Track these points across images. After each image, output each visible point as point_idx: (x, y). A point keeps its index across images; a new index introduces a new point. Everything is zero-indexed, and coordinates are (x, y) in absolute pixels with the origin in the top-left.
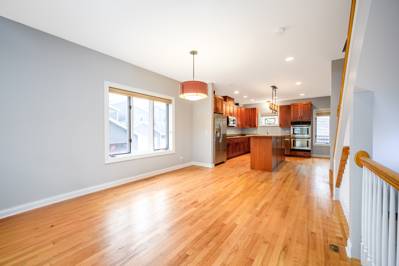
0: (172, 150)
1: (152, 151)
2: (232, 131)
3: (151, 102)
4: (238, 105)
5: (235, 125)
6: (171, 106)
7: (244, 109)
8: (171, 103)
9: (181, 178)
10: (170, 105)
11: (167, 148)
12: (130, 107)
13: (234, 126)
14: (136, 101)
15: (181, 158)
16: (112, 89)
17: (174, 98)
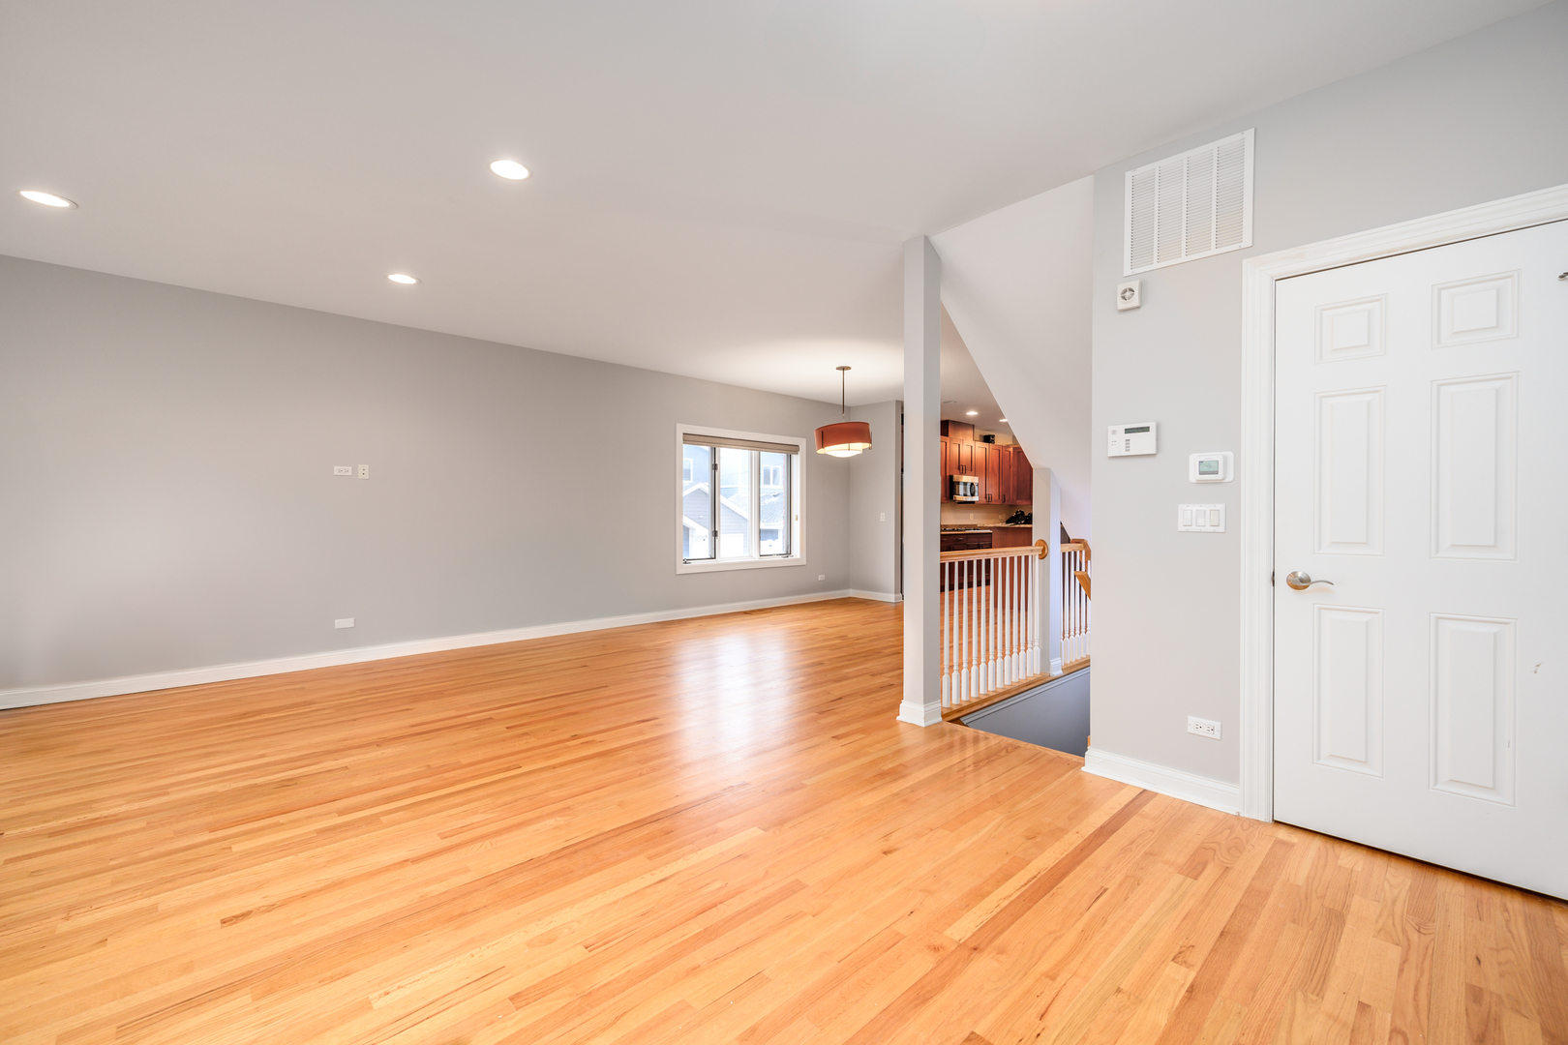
0: (799, 557)
1: (756, 558)
2: (971, 515)
3: (755, 453)
4: (993, 442)
5: (976, 499)
6: (796, 459)
7: (1011, 450)
8: (796, 452)
9: (818, 613)
10: (794, 457)
11: (788, 553)
12: (715, 467)
13: (973, 502)
14: (725, 454)
15: (821, 577)
16: (689, 438)
17: (805, 440)
